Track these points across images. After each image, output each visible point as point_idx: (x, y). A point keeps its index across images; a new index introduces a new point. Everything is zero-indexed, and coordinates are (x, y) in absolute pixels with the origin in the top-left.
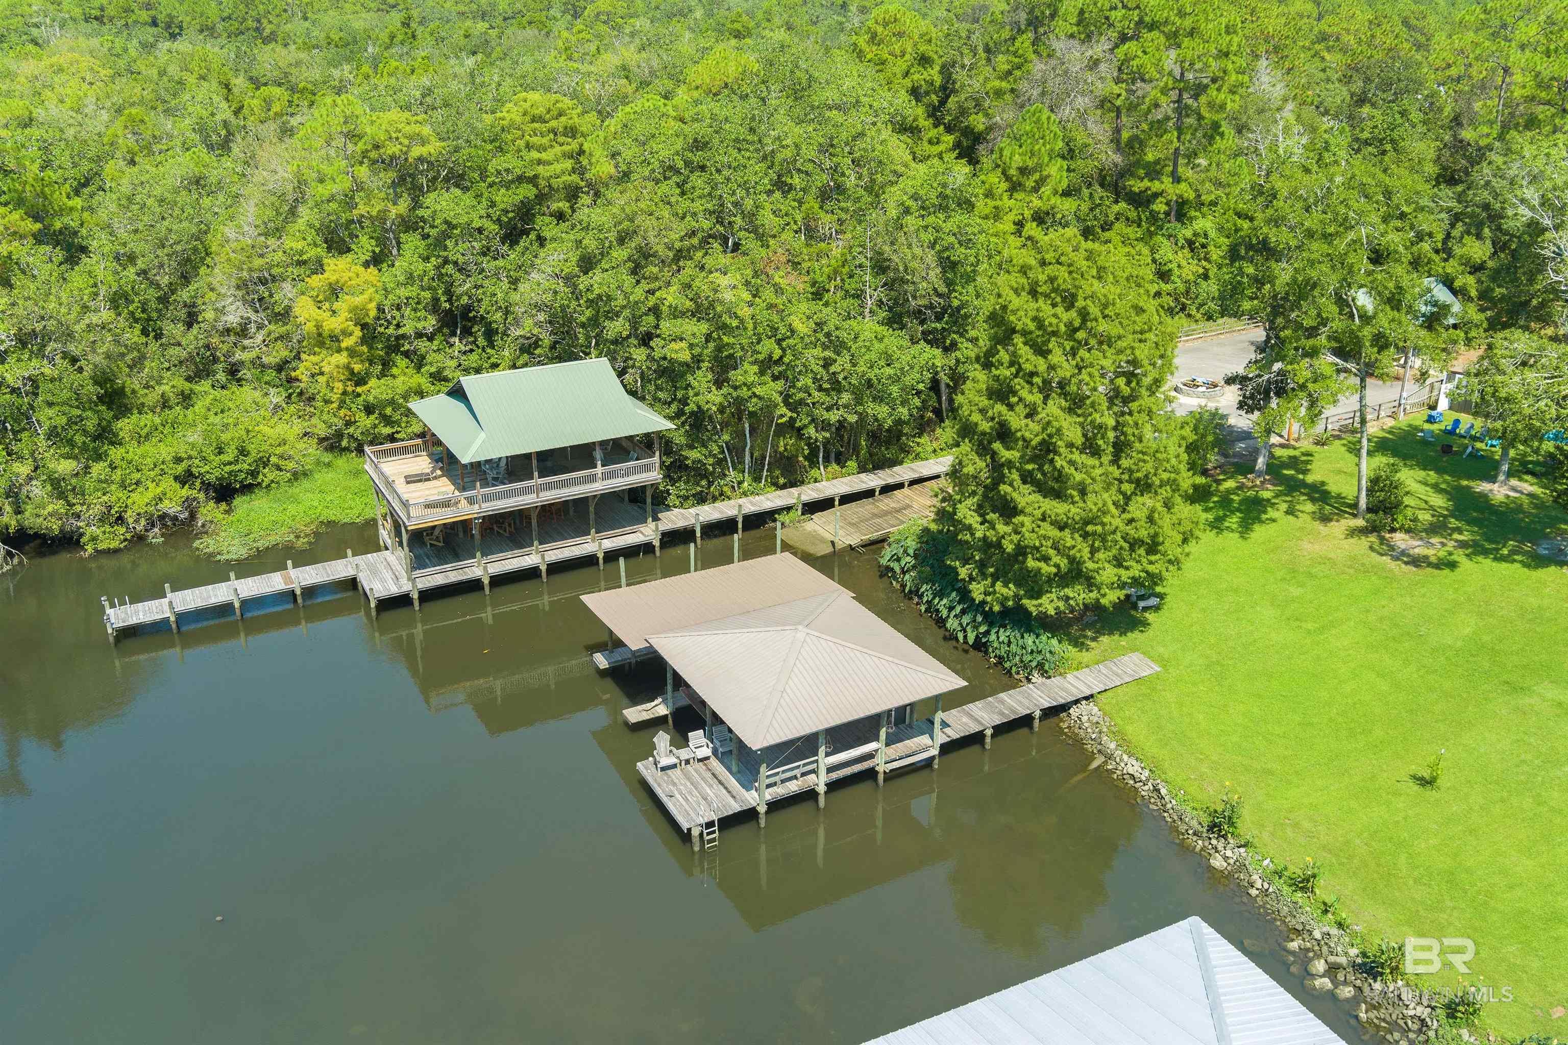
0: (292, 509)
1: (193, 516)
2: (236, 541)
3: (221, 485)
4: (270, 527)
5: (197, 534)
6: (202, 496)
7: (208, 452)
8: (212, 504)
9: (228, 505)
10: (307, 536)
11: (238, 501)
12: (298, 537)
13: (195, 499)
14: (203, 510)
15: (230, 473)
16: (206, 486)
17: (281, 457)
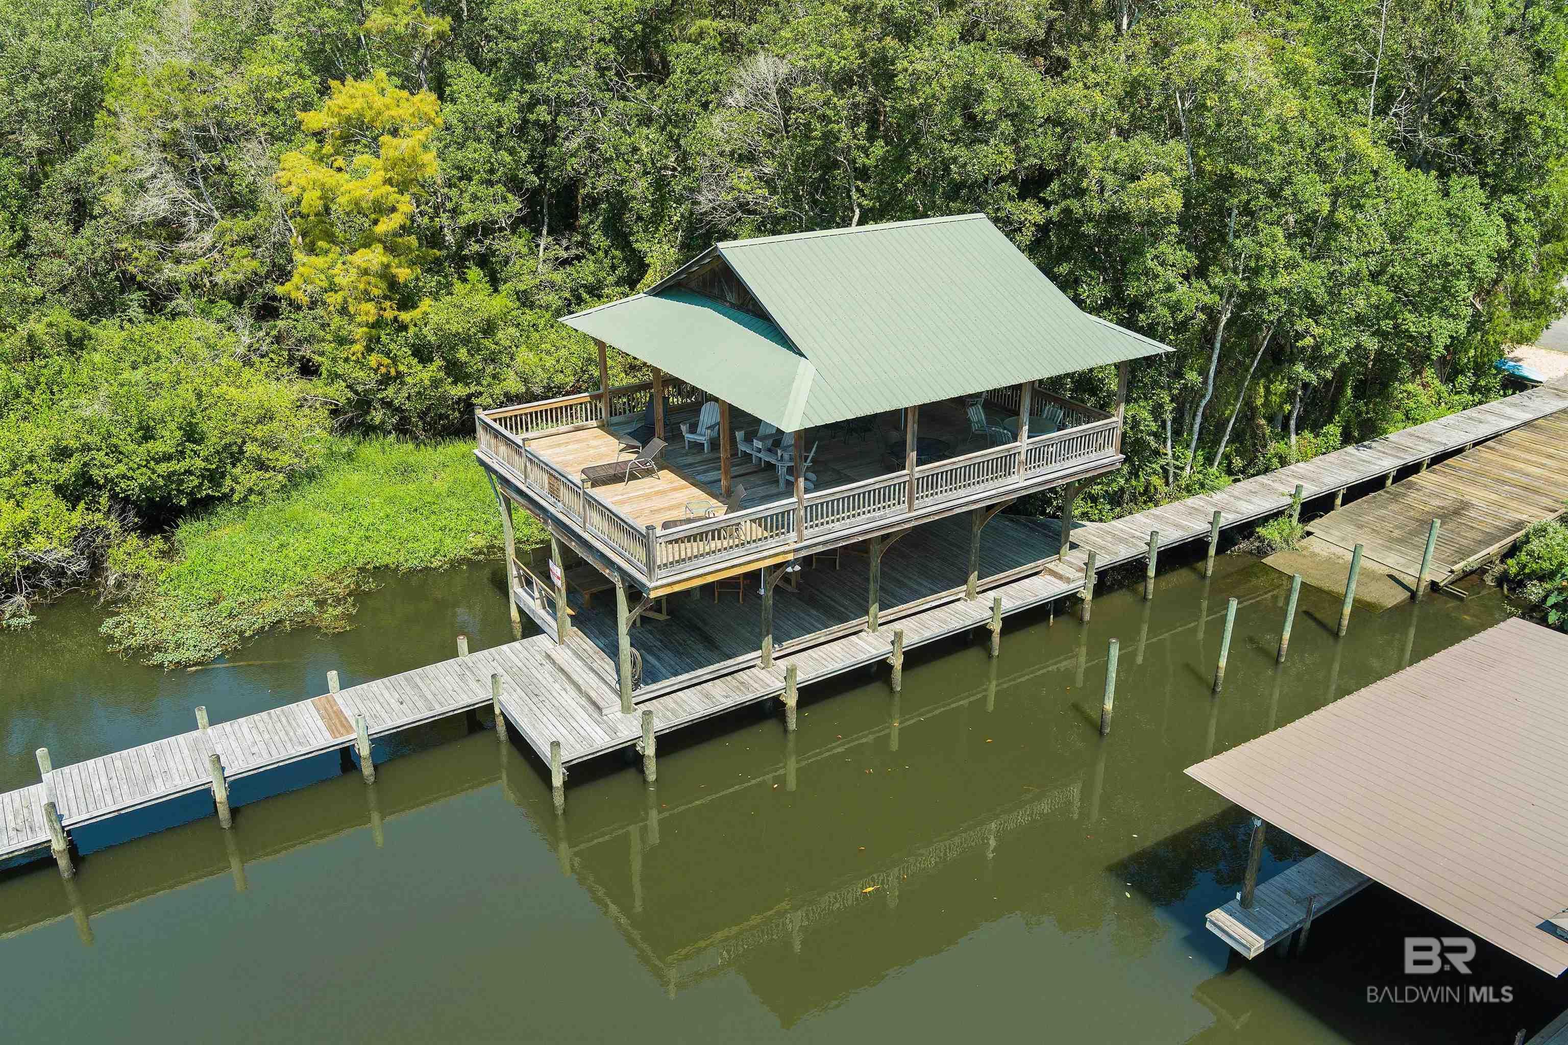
0: (299, 546)
1: (96, 566)
2: (193, 617)
3: (150, 500)
4: (259, 583)
5: (108, 603)
6: (113, 525)
7: (122, 437)
8: (133, 540)
9: (166, 539)
10: (338, 601)
11: (185, 531)
12: (321, 603)
13: (99, 530)
14: (116, 553)
15: (169, 477)
16: (121, 503)
17: (264, 444)
